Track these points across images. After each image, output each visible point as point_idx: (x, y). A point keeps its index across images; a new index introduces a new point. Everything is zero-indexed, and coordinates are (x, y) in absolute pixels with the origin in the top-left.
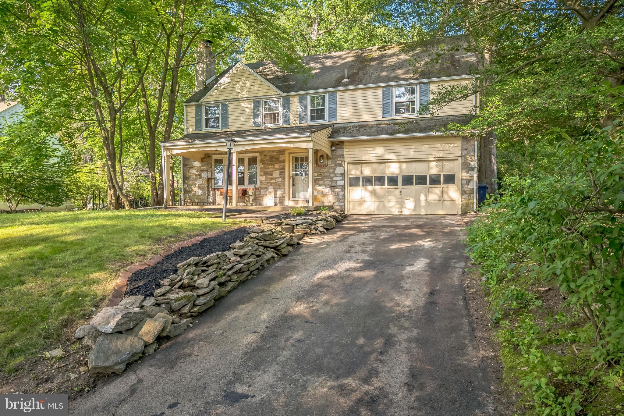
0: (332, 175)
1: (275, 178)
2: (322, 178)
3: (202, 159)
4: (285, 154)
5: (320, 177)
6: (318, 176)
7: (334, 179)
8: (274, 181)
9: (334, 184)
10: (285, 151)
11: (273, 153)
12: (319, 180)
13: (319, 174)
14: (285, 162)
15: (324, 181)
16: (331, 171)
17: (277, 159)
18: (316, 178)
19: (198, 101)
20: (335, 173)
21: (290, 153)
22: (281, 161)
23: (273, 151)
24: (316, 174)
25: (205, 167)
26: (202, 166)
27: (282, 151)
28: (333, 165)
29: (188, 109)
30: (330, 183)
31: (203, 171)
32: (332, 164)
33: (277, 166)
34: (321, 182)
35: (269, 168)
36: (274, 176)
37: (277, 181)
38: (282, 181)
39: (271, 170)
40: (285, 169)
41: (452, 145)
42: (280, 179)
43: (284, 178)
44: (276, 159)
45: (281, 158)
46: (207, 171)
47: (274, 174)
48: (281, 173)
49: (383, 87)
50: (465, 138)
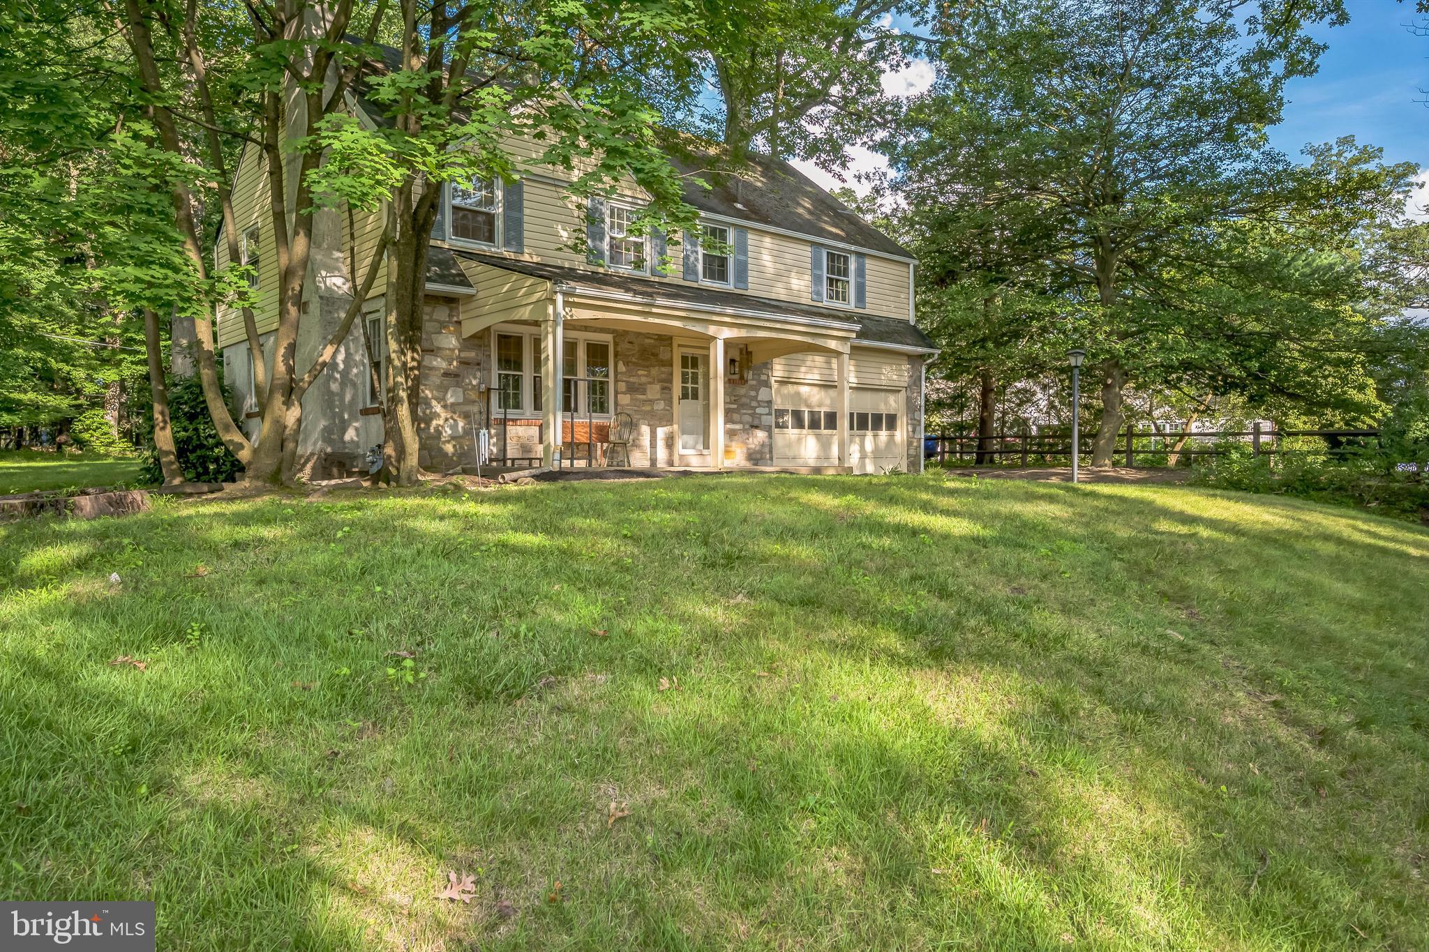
0: (753, 404)
1: (651, 401)
2: (738, 408)
4: (671, 345)
5: (735, 406)
6: (733, 402)
7: (758, 411)
8: (648, 408)
9: (756, 422)
10: (671, 338)
11: (648, 341)
12: (734, 410)
13: (735, 398)
14: (671, 365)
15: (741, 414)
16: (753, 393)
17: (655, 355)
18: (728, 406)
20: (760, 398)
21: (680, 346)
22: (663, 361)
23: (648, 336)
24: (730, 399)
25: (473, 354)
26: (464, 348)
27: (665, 339)
28: (755, 382)
30: (750, 420)
31: (465, 364)
32: (753, 379)
33: (655, 372)
34: (737, 416)
35: (639, 376)
36: (650, 396)
37: (656, 407)
38: (664, 409)
39: (644, 379)
40: (671, 381)
42: (660, 406)
43: (669, 403)
44: (653, 354)
45: (664, 354)
46: (478, 365)
47: (648, 392)
48: (663, 388)
49: (813, 244)
50: (912, 358)
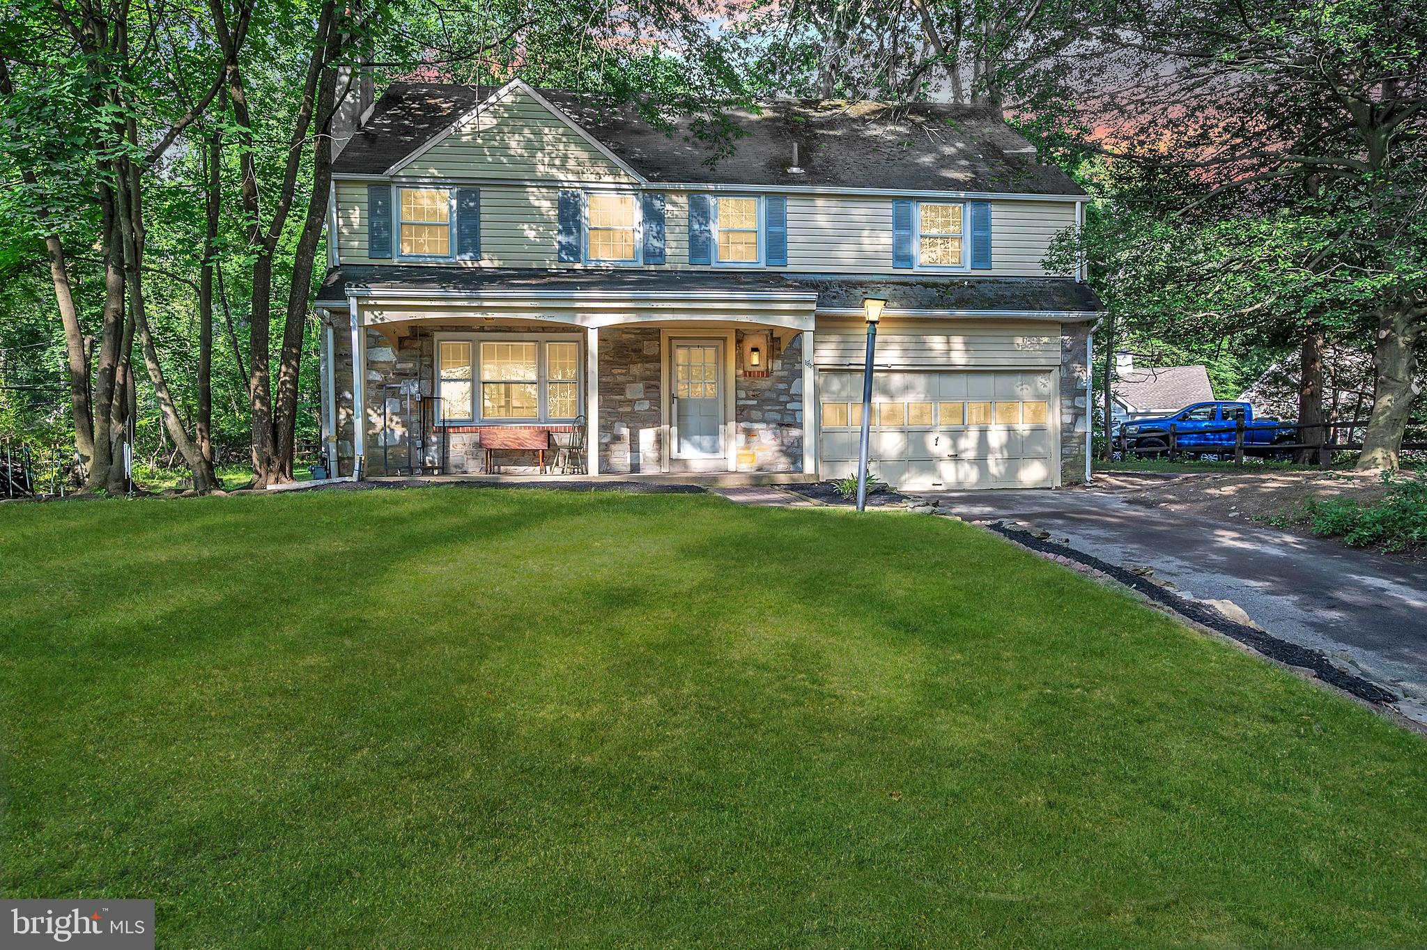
0: (783, 398)
1: (633, 402)
2: (758, 405)
3: (401, 340)
4: (659, 339)
5: (755, 402)
6: (747, 398)
7: (789, 406)
8: (629, 409)
9: (788, 420)
10: (659, 331)
12: (751, 407)
13: (751, 393)
14: (658, 361)
15: (764, 412)
16: (782, 386)
17: (638, 351)
18: (741, 403)
19: (381, 170)
20: (792, 392)
21: (670, 339)
22: (647, 357)
23: (626, 331)
24: (742, 394)
25: (411, 365)
26: (401, 360)
27: (652, 334)
28: (785, 373)
29: (342, 191)
30: (778, 417)
31: (402, 375)
32: (783, 369)
33: (636, 369)
34: (756, 414)
35: (615, 376)
36: (629, 396)
37: (637, 408)
38: (650, 409)
39: (620, 379)
40: (658, 379)
41: (1045, 340)
42: (646, 405)
43: (657, 401)
44: (634, 351)
45: (649, 349)
46: (415, 375)
47: (627, 391)
48: (647, 387)
49: (895, 198)
50: (1067, 327)
